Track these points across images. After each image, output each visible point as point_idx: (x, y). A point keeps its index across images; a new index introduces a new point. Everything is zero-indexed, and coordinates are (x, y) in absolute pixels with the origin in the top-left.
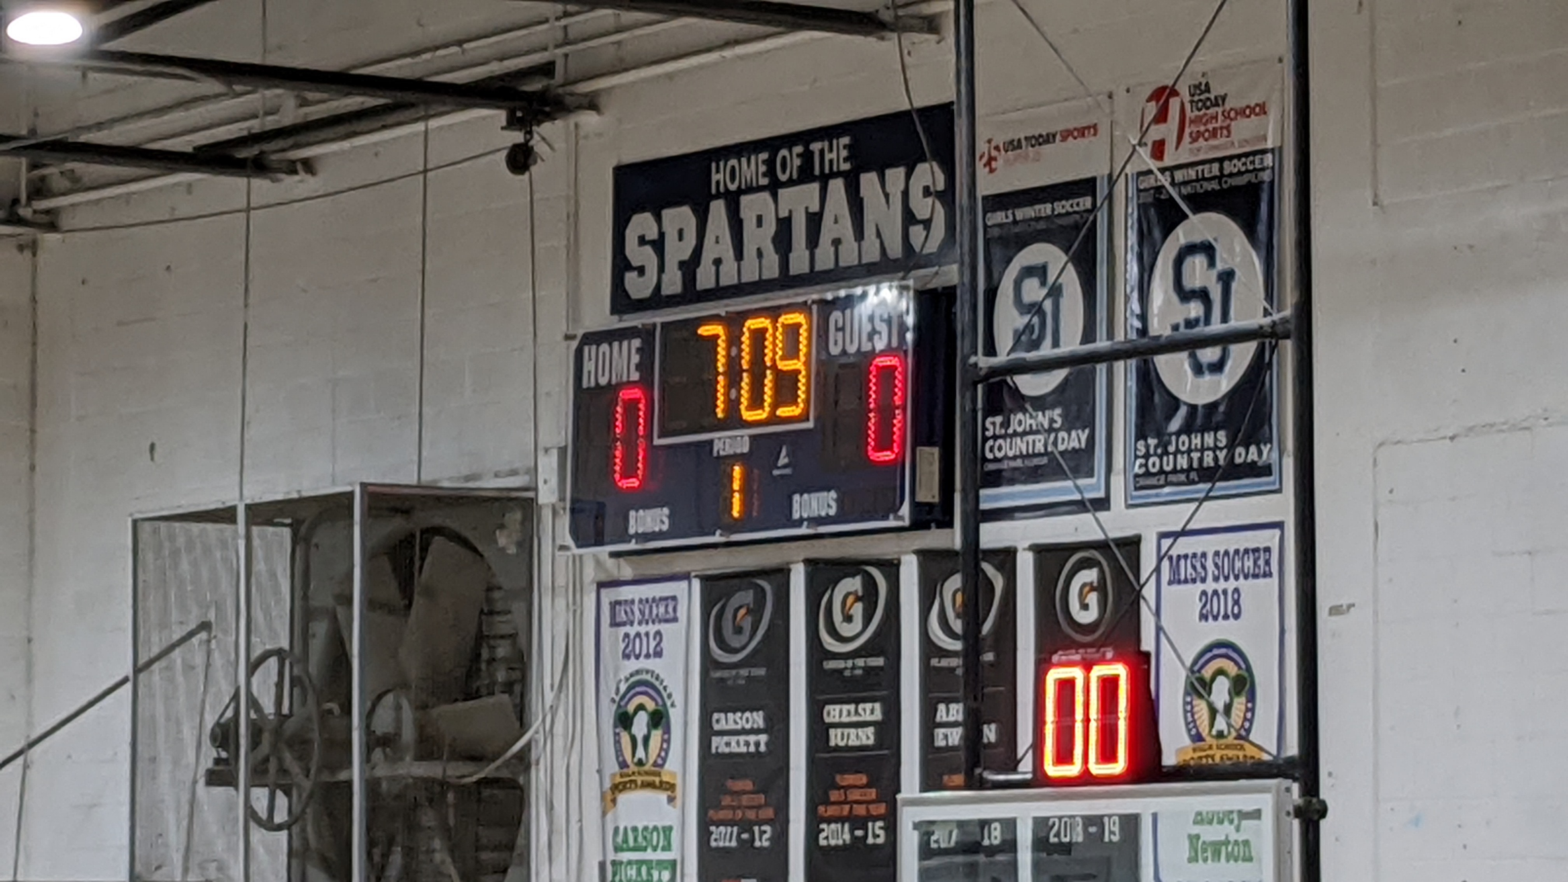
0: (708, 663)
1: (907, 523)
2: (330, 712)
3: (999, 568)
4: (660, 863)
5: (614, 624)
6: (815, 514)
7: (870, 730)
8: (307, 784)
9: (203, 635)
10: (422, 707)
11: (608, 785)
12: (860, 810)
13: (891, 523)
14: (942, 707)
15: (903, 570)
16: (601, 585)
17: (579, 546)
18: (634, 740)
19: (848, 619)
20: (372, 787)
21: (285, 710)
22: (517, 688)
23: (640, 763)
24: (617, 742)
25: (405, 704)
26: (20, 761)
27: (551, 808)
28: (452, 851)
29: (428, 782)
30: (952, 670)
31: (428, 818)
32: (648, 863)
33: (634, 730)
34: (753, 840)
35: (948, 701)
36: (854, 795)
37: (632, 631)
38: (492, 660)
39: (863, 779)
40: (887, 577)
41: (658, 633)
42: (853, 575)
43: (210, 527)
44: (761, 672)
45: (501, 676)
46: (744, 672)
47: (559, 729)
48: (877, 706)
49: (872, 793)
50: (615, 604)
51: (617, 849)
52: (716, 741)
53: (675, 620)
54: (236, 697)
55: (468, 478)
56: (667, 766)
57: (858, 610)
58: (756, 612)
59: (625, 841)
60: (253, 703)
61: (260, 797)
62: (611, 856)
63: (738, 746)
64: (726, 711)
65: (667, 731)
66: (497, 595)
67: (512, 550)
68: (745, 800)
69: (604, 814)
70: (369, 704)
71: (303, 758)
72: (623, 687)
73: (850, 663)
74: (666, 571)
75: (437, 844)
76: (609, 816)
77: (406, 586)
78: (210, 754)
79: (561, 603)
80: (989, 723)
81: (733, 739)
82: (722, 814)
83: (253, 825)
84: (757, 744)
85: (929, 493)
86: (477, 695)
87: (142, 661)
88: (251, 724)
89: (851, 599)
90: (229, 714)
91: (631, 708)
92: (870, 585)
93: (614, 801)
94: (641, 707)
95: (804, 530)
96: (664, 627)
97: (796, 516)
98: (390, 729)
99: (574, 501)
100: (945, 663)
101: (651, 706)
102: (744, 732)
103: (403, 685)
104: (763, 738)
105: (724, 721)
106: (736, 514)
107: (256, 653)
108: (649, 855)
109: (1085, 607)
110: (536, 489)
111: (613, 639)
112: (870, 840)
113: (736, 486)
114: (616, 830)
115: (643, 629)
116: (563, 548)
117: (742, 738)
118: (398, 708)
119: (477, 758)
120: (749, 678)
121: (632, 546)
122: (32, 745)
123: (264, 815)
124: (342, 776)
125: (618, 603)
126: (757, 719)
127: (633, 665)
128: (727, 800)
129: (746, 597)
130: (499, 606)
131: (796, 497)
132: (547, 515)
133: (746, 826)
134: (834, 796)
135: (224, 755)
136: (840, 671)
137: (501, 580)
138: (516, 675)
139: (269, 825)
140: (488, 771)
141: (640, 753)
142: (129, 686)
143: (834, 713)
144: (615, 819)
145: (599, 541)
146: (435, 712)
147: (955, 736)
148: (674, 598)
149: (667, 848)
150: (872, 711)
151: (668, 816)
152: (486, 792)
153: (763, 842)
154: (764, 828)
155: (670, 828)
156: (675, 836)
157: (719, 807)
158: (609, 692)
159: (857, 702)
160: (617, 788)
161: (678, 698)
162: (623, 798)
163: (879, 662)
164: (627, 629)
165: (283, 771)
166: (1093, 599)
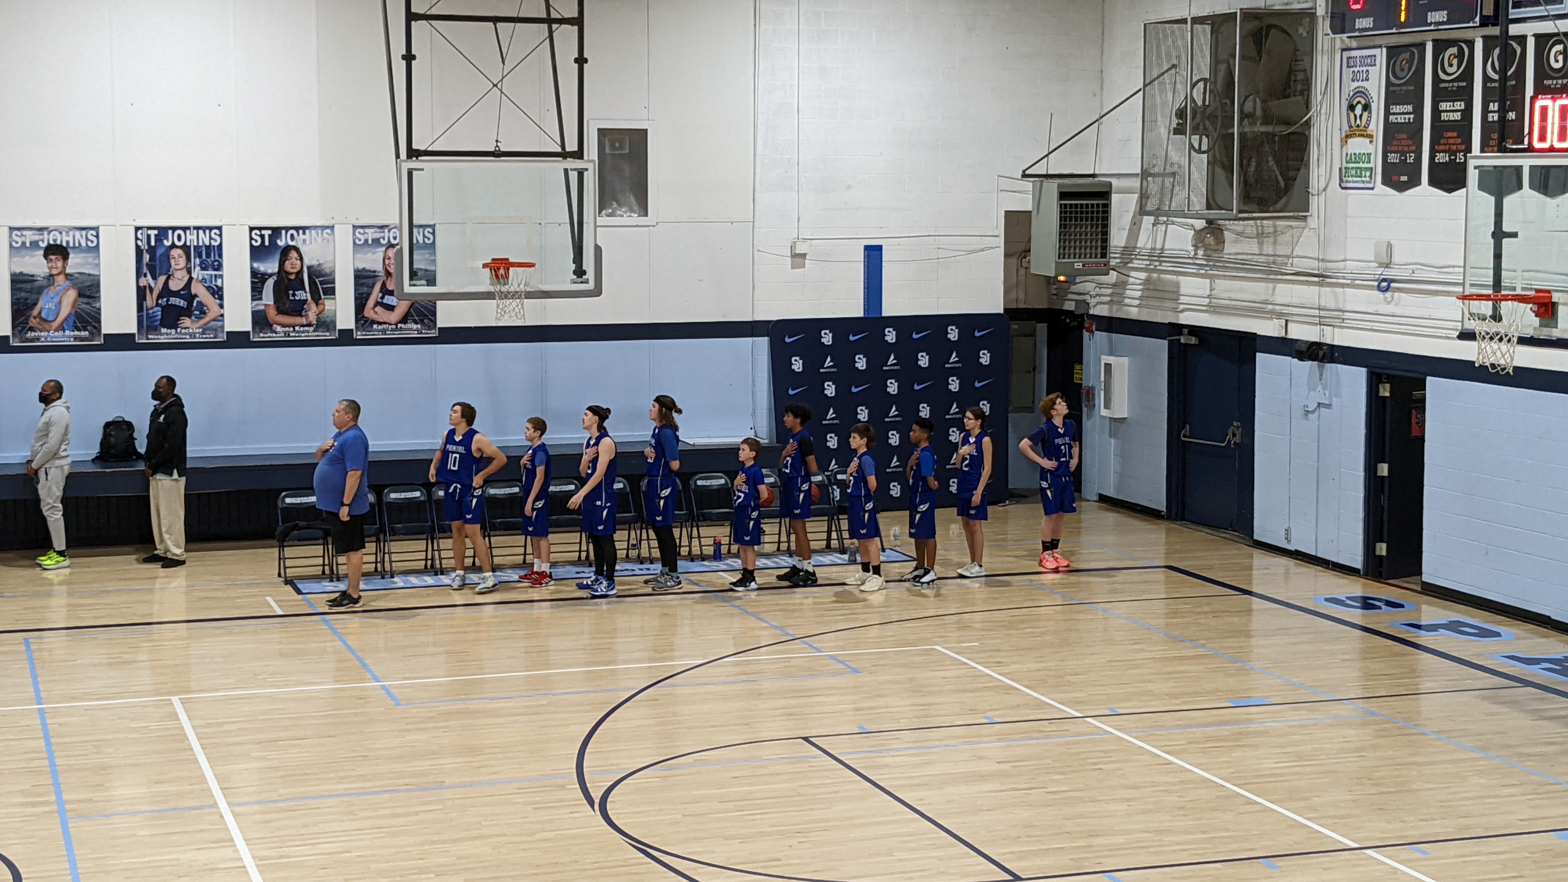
0: (1388, 83)
1: (1478, 24)
2: (1226, 103)
3: (1519, 44)
4: (1366, 168)
5: (1348, 67)
6: (1437, 20)
7: (1459, 114)
8: (1215, 135)
9: (1173, 71)
10: (1264, 101)
11: (1344, 135)
12: (1454, 147)
13: (1471, 25)
14: (1491, 104)
15: (1476, 45)
16: (1343, 50)
17: (1334, 34)
18: (1355, 116)
19: (1451, 65)
20: (1242, 135)
21: (1207, 103)
22: (1306, 93)
23: (1358, 126)
24: (1348, 117)
25: (1258, 100)
26: (1097, 124)
27: (1319, 145)
28: (1276, 163)
29: (1267, 133)
30: (1495, 87)
31: (1267, 148)
32: (1361, 168)
33: (1356, 112)
34: (1406, 159)
35: (1494, 102)
36: (1452, 141)
37: (1356, 69)
38: (1295, 81)
39: (1455, 134)
40: (1468, 47)
41: (1367, 71)
42: (1454, 46)
43: (1176, 26)
44: (1412, 88)
45: (1299, 87)
46: (1404, 88)
47: (1323, 111)
48: (1463, 103)
49: (1459, 140)
50: (1349, 58)
51: (1347, 162)
52: (1391, 118)
53: (1375, 65)
54: (1186, 97)
55: (1287, 4)
56: (1370, 128)
57: (1455, 62)
58: (1410, 62)
59: (1351, 159)
60: (1193, 100)
61: (1195, 139)
62: (1344, 165)
63: (1401, 119)
64: (1396, 104)
65: (1370, 113)
66: (1298, 53)
67: (1305, 34)
68: (1403, 142)
69: (1342, 147)
70: (1242, 100)
71: (1214, 124)
72: (1351, 94)
73: (1451, 85)
74: (1371, 44)
75: (1270, 159)
76: (1344, 149)
77: (1260, 53)
78: (1175, 121)
79: (1325, 57)
80: (1512, 111)
81: (1399, 117)
82: (1393, 148)
83: (1192, 151)
84: (1409, 119)
85: (1489, 11)
86: (1289, 96)
87: (1147, 82)
88: (1193, 109)
89: (1452, 57)
90: (1183, 104)
91: (1355, 103)
92: (1461, 51)
93: (1346, 142)
94: (1359, 102)
95: (1432, 28)
96: (1370, 68)
97: (1429, 21)
98: (1251, 110)
99: (1332, 13)
100: (1493, 85)
101: (1363, 102)
102: (1403, 113)
103: (1258, 93)
104: (1412, 116)
105: (1395, 109)
106: (1403, 19)
107: (1195, 80)
108: (1361, 165)
109: (1557, 61)
110: (1316, 9)
111: (1348, 73)
112: (1458, 161)
113: (1403, 8)
114: (1347, 154)
115: (1361, 69)
116: (1326, 35)
117: (1403, 116)
118: (1255, 101)
119: (1288, 123)
120: (1407, 91)
121: (1356, 34)
122: (1101, 117)
123: (1197, 147)
124: (1230, 131)
125: (1351, 58)
126: (1410, 108)
127: (1356, 84)
128: (1395, 143)
129: (1407, 55)
130: (1299, 58)
131: (1429, 13)
132: (1320, 20)
133: (1403, 153)
134: (1442, 141)
135: (1181, 122)
136: (1447, 88)
137: (1299, 47)
138: (1306, 87)
139: (1200, 151)
140: (1292, 129)
141: (1358, 122)
142: (1141, 93)
143: (1443, 106)
144: (1347, 149)
145: (1343, 32)
146: (1269, 103)
147: (1496, 117)
148: (1375, 56)
149: (1369, 162)
150: (1460, 105)
151: (1370, 149)
152: (1292, 137)
153: (1410, 160)
154: (1412, 155)
155: (1371, 154)
156: (1372, 157)
157: (1391, 145)
158: (1345, 96)
159: (1454, 101)
160: (1347, 137)
161: (1375, 99)
162: (1350, 141)
163: (1464, 84)
164: (1354, 69)
165: (1205, 128)
166: (1560, 58)
